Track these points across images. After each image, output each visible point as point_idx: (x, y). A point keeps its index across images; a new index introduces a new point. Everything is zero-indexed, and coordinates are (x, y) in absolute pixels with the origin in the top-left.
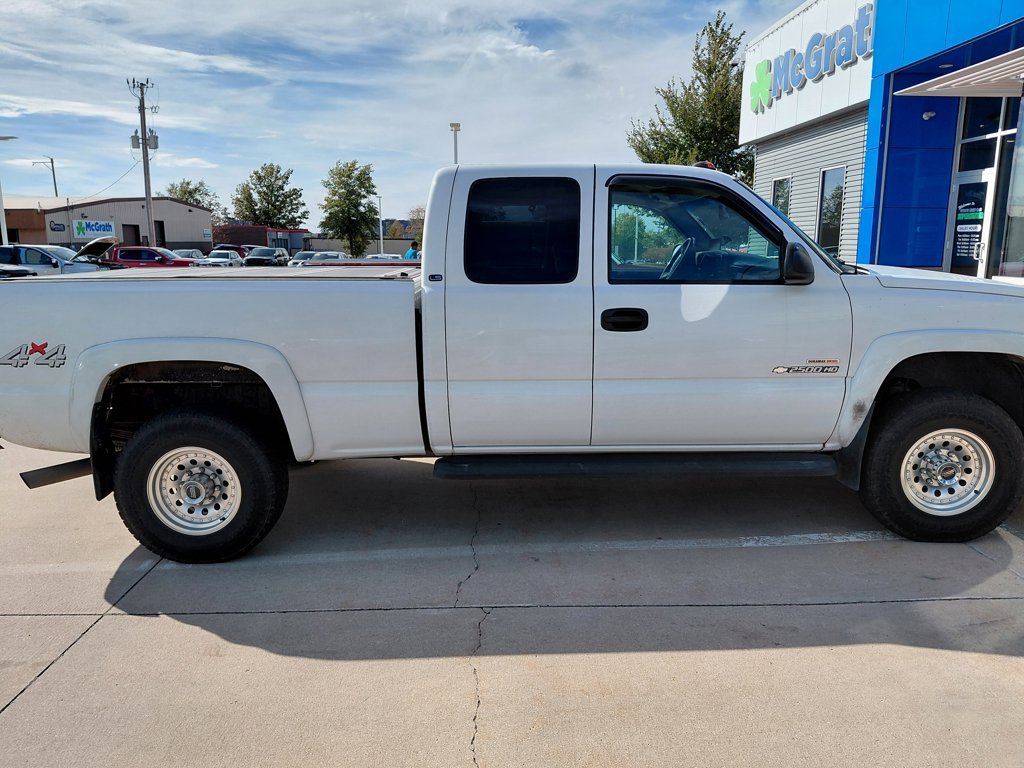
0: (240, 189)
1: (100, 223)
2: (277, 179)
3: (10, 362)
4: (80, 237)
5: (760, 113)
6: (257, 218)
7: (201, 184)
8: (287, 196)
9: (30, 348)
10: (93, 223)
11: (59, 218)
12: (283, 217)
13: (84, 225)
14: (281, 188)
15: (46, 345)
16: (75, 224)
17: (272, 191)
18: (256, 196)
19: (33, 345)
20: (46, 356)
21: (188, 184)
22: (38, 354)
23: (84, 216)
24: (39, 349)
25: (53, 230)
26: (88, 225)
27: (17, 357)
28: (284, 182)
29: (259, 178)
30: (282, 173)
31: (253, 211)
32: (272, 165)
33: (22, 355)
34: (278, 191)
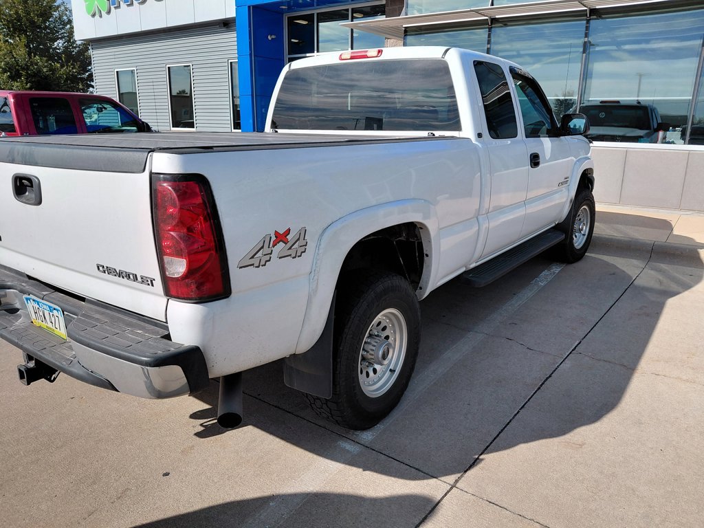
3: (251, 261)
5: (97, 16)
9: (274, 238)
15: (288, 232)
19: (277, 234)
20: (289, 245)
22: (281, 245)
24: (281, 237)
27: (260, 254)
33: (266, 250)
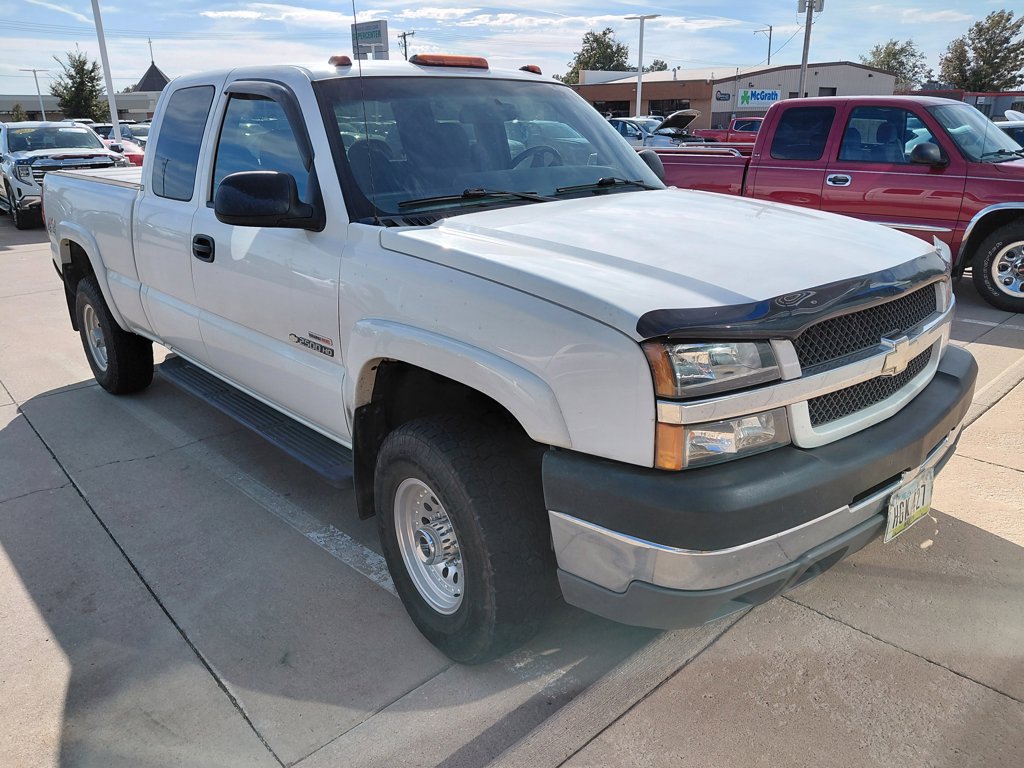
0: (952, 46)
1: (766, 92)
2: (1005, 28)
4: (743, 106)
6: (965, 79)
7: (909, 44)
8: (1010, 51)
10: (759, 91)
11: (724, 88)
12: (998, 78)
13: (749, 94)
14: (1007, 40)
16: (741, 93)
17: (992, 47)
18: (971, 54)
21: (895, 44)
23: (751, 86)
25: (718, 99)
26: (753, 95)
28: (1013, 33)
29: (980, 30)
30: (1013, 21)
31: (962, 71)
32: (1003, 12)
34: (1001, 45)
